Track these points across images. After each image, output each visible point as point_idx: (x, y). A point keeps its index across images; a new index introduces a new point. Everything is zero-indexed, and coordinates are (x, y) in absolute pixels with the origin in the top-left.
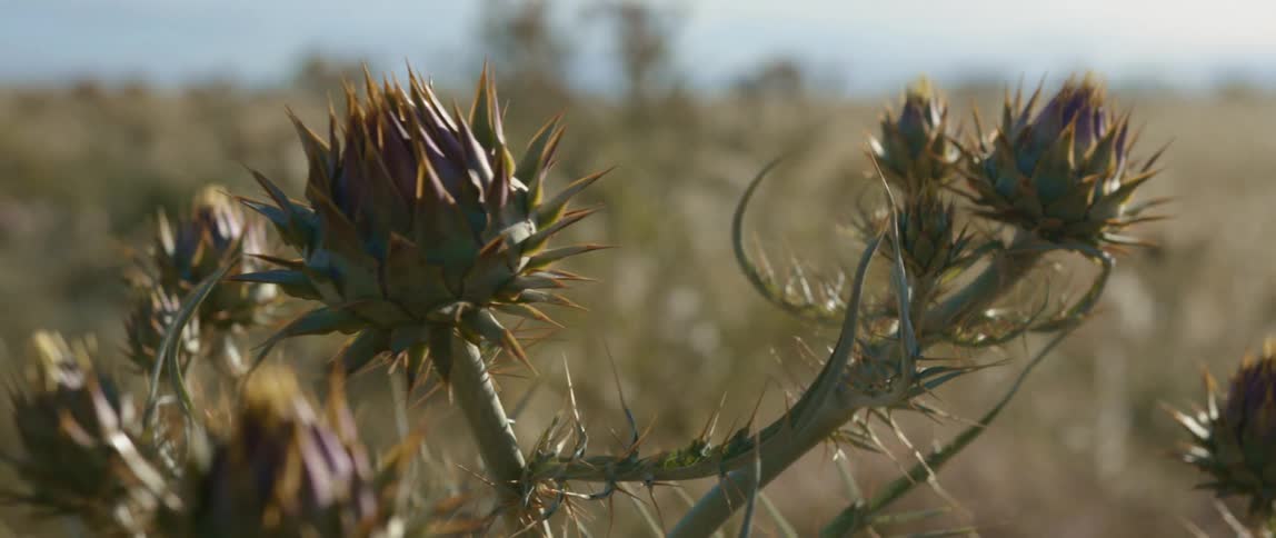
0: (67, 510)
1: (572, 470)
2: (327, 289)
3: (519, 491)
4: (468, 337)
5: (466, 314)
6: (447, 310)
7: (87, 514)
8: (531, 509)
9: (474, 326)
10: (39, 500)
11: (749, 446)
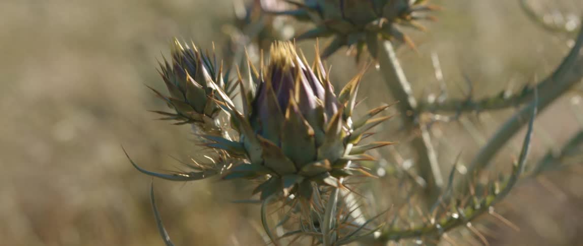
0: (191, 120)
1: (437, 108)
2: (315, 16)
3: (412, 118)
4: (385, 38)
5: (384, 24)
6: (375, 23)
7: (201, 122)
8: (417, 126)
9: (388, 32)
10: (180, 116)
11: (532, 92)
